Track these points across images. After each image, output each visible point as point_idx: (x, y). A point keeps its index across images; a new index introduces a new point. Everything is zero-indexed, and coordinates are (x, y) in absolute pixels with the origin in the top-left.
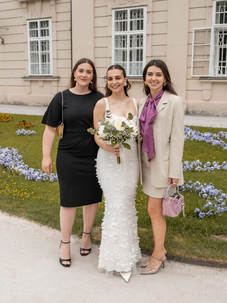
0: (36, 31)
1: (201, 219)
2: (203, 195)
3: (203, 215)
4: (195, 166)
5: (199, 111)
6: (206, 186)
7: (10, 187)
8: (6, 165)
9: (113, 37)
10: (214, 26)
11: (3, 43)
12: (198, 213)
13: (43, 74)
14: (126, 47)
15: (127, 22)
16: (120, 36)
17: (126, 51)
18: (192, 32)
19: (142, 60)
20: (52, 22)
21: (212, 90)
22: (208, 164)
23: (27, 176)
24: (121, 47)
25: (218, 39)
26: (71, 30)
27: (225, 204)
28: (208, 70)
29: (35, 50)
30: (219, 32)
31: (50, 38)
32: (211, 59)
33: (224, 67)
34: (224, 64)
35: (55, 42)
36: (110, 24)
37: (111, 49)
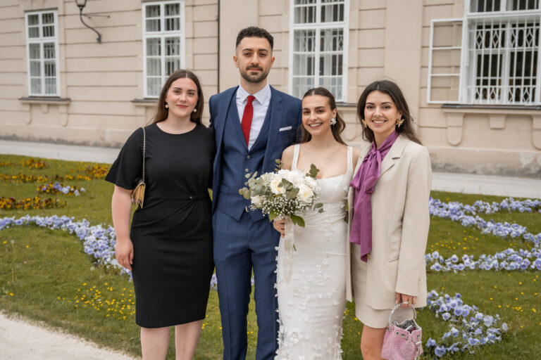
0: (157, 22)
1: (438, 358)
2: (443, 315)
3: (442, 351)
4: (429, 263)
5: (441, 164)
6: (448, 299)
7: (102, 295)
8: (97, 256)
9: (292, 34)
10: (468, 16)
11: (99, 40)
12: (433, 347)
14: (314, 50)
15: (315, 7)
16: (304, 32)
17: (314, 58)
18: (429, 27)
19: (340, 73)
20: (186, 6)
21: (463, 127)
22: (455, 259)
24: (305, 51)
25: (475, 39)
26: (218, 20)
27: (481, 333)
28: (457, 92)
29: (155, 54)
30: (476, 27)
31: (181, 33)
32: (462, 73)
33: (485, 87)
34: (485, 82)
35: (191, 41)
36: (287, 12)
37: (288, 54)
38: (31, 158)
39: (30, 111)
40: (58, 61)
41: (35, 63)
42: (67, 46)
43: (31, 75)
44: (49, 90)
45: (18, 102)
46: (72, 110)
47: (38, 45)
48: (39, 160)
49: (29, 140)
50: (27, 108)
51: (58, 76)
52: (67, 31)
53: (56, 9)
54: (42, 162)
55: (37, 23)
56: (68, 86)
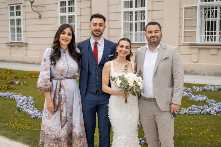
0: (65, 9)
5: (189, 71)
7: (18, 122)
9: (122, 13)
10: (200, 4)
11: (40, 17)
14: (133, 20)
15: (133, 1)
16: (128, 12)
17: (133, 24)
18: (183, 9)
19: (144, 30)
20: (77, 1)
21: (199, 54)
23: (32, 115)
24: (129, 20)
25: (203, 14)
26: (91, 7)
28: (196, 38)
30: (204, 9)
31: (75, 13)
32: (198, 30)
33: (208, 36)
34: (208, 34)
35: (79, 17)
36: (120, 3)
37: (121, 22)
38: (7, 69)
39: (11, 49)
40: (22, 26)
41: (13, 27)
42: (26, 20)
43: (11, 33)
44: (18, 39)
45: (6, 45)
46: (28, 48)
47: (14, 20)
48: (10, 70)
49: (10, 62)
50: (9, 48)
51: (22, 33)
52: (26, 13)
53: (21, 3)
54: (11, 71)
55: (14, 10)
56: (27, 38)
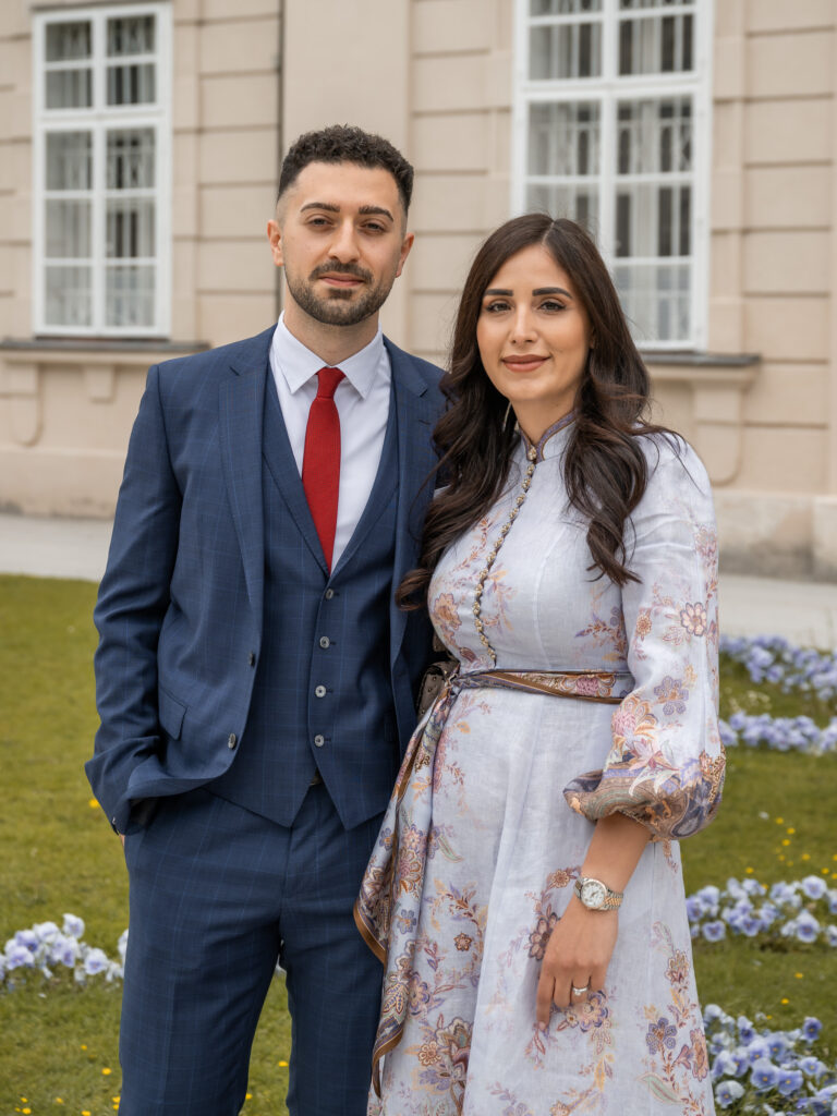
0: (81, 77)
4: (786, 913)
9: (521, 115)
13: (118, 323)
14: (597, 172)
15: (600, 25)
16: (564, 107)
17: (597, 198)
19: (685, 250)
20: (178, 24)
24: (568, 172)
26: (279, 70)
29: (76, 186)
31: (160, 113)
35: (190, 140)
36: (504, 40)
37: (507, 182)
